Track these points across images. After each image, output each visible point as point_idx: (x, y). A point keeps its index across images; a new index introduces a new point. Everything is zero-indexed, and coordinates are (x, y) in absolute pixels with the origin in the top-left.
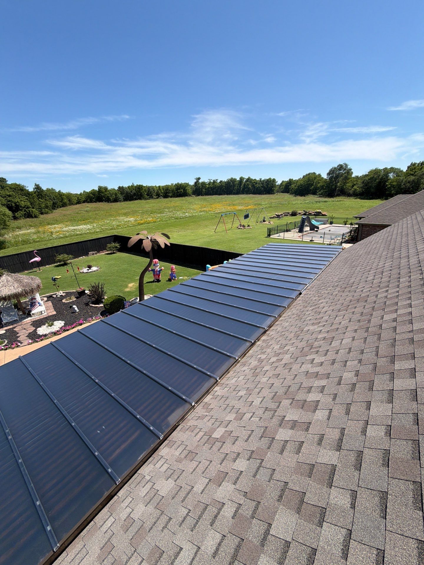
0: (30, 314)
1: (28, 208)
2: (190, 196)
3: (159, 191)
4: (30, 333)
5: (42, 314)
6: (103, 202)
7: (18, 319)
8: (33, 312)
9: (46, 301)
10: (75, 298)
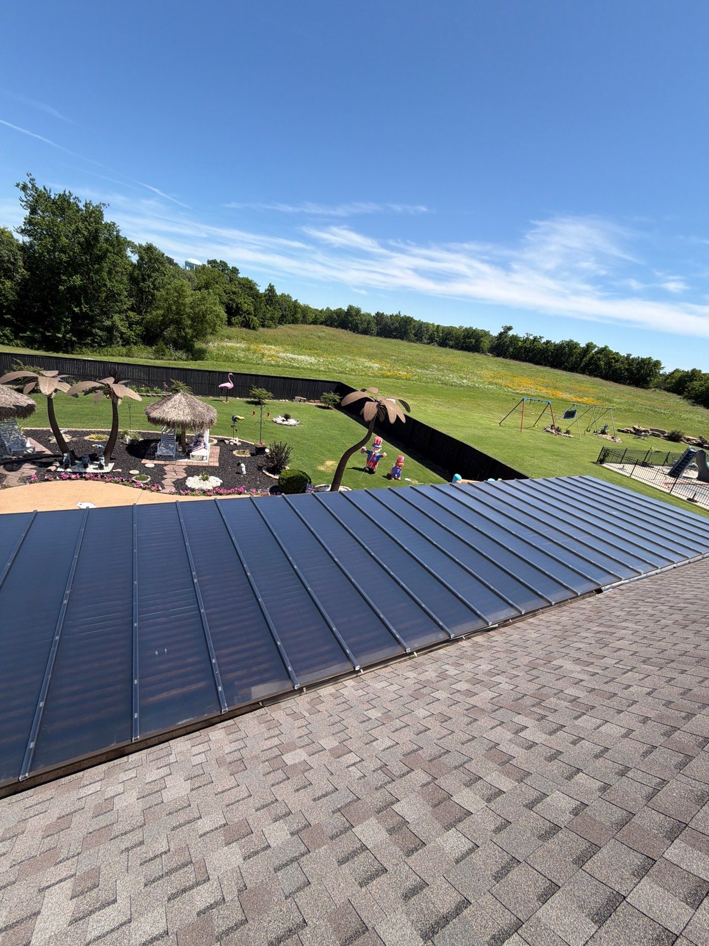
0: (189, 455)
1: (249, 314)
2: (483, 352)
3: (435, 333)
4: (178, 480)
5: (202, 460)
6: (346, 329)
7: (174, 455)
8: (193, 453)
9: (215, 445)
10: (250, 453)
